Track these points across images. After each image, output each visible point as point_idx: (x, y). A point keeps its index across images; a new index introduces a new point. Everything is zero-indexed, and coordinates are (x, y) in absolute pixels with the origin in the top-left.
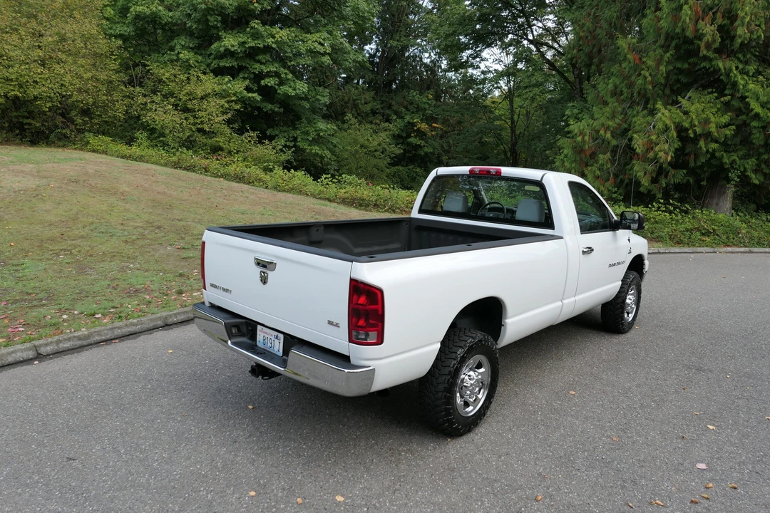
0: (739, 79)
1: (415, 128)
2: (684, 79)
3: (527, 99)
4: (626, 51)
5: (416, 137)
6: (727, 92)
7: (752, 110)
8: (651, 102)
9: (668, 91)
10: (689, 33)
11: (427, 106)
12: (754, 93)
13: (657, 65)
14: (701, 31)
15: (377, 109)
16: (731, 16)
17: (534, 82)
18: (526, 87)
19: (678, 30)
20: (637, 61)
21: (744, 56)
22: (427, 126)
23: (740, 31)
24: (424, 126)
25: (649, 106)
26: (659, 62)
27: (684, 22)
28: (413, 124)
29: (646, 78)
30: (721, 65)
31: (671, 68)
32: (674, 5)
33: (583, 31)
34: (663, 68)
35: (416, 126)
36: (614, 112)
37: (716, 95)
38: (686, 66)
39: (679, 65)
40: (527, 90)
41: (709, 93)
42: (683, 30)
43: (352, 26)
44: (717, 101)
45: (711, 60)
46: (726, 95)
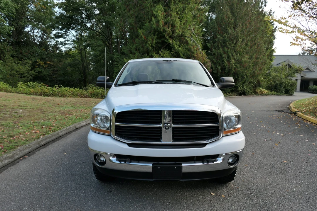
0: (175, 46)
1: (37, 64)
2: (159, 45)
3: (97, 51)
4: (141, 34)
5: (38, 68)
6: (173, 50)
7: (181, 56)
8: (150, 53)
9: (155, 50)
10: (162, 30)
11: (42, 54)
12: (181, 51)
13: (152, 41)
14: (165, 30)
15: (14, 55)
16: (173, 26)
17: (99, 44)
18: (96, 47)
19: (159, 29)
20: (145, 39)
21: (176, 39)
22: (43, 63)
23: (177, 31)
24: (42, 63)
25: (149, 54)
26: (153, 39)
27: (161, 26)
28: (36, 62)
29: (149, 44)
30: (170, 41)
31: (156, 41)
32: (157, 20)
33: (121, 26)
34: (155, 41)
35: (38, 63)
36: (138, 56)
37: (170, 51)
38: (160, 41)
39: (158, 41)
40: (96, 48)
41: (168, 51)
42: (160, 29)
43: (6, 12)
44: (170, 53)
45: (167, 40)
46: (172, 51)
